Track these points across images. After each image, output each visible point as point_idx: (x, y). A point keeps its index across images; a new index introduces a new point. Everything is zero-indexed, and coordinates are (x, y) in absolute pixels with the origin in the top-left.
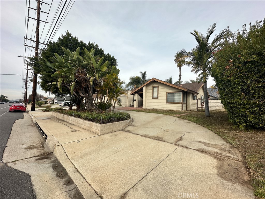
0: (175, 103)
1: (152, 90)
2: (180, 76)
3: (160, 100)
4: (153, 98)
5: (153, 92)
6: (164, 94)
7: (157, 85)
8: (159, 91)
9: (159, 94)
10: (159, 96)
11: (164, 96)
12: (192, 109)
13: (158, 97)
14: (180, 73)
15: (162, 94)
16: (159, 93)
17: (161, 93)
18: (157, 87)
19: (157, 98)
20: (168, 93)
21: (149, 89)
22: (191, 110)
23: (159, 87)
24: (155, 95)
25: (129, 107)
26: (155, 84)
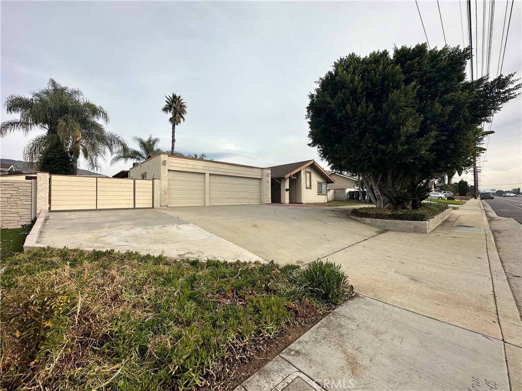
0: (323, 195)
3: (313, 191)
4: (307, 188)
5: (306, 178)
6: (315, 183)
7: (310, 170)
16: (312, 181)
20: (318, 183)
23: (312, 173)
24: (308, 184)
26: (307, 168)
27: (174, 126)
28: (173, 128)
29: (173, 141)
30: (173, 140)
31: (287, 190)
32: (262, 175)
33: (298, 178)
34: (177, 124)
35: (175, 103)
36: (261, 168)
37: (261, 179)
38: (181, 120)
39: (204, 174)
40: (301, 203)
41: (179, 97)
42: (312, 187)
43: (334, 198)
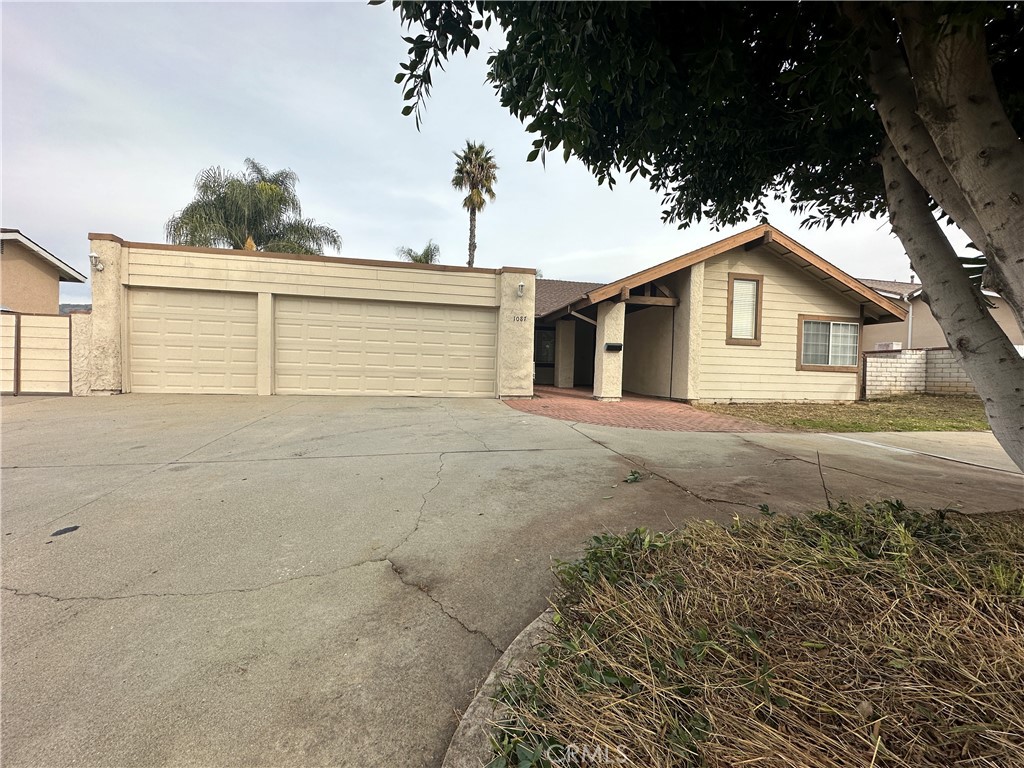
0: (833, 370)
1: (725, 294)
3: (769, 354)
4: (731, 341)
5: (730, 302)
6: (786, 323)
7: (754, 268)
8: (764, 305)
10: (762, 329)
11: (785, 331)
13: (758, 338)
15: (779, 322)
16: (764, 313)
17: (775, 314)
18: (755, 280)
19: (756, 341)
20: (805, 321)
23: (766, 280)
24: (743, 325)
26: (739, 263)
27: (473, 213)
28: (473, 220)
29: (472, 247)
30: (470, 245)
31: (612, 348)
32: (499, 295)
33: (678, 304)
34: (479, 209)
35: (471, 162)
36: (494, 271)
37: (494, 310)
38: (486, 196)
39: (255, 295)
40: (686, 401)
41: (482, 148)
42: (763, 338)
43: (923, 384)
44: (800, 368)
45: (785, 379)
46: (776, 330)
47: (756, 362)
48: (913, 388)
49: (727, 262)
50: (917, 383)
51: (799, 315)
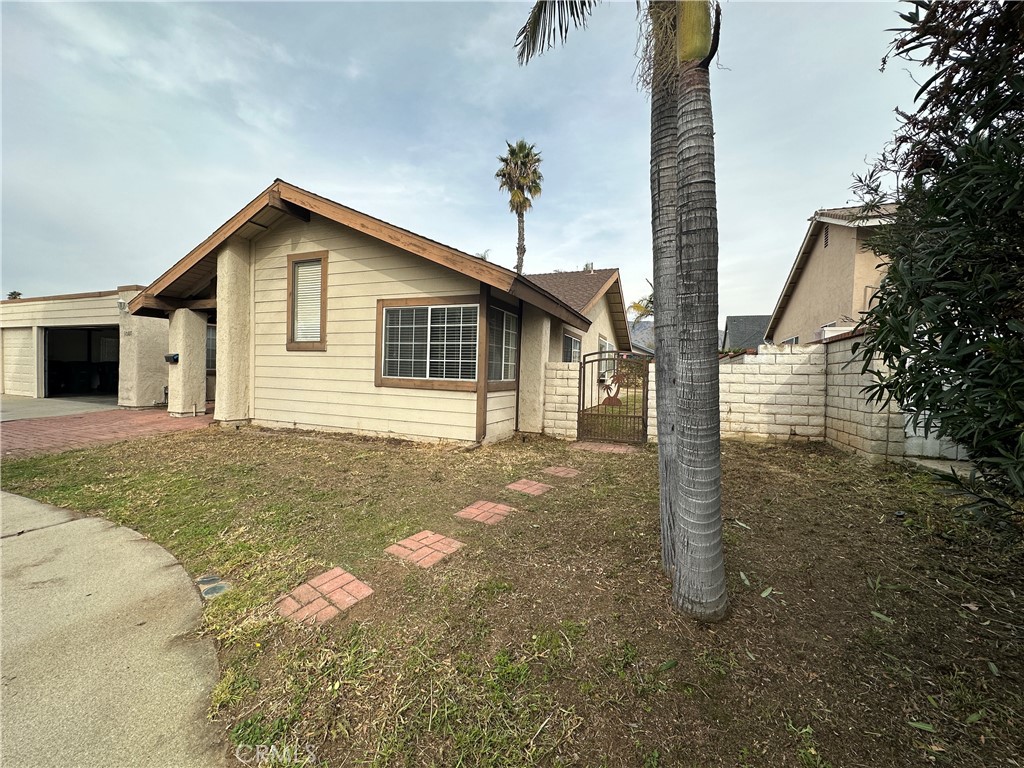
0: (432, 386)
1: (284, 284)
2: (521, 250)
3: (339, 362)
4: (293, 345)
5: (291, 295)
6: (360, 314)
7: (319, 242)
8: (330, 292)
9: (330, 316)
10: (330, 328)
11: (359, 326)
12: (551, 423)
13: (323, 340)
14: (521, 238)
15: (351, 315)
16: (330, 304)
17: (346, 303)
18: (318, 261)
19: (319, 346)
21: (264, 275)
22: (547, 430)
23: (333, 257)
24: (308, 324)
25: (143, 408)
26: (303, 240)
27: (521, 215)
42: (329, 339)
43: (821, 420)
44: (379, 384)
45: (359, 400)
46: (347, 327)
47: (323, 374)
48: (787, 429)
49: (289, 242)
50: (795, 419)
51: (378, 300)
